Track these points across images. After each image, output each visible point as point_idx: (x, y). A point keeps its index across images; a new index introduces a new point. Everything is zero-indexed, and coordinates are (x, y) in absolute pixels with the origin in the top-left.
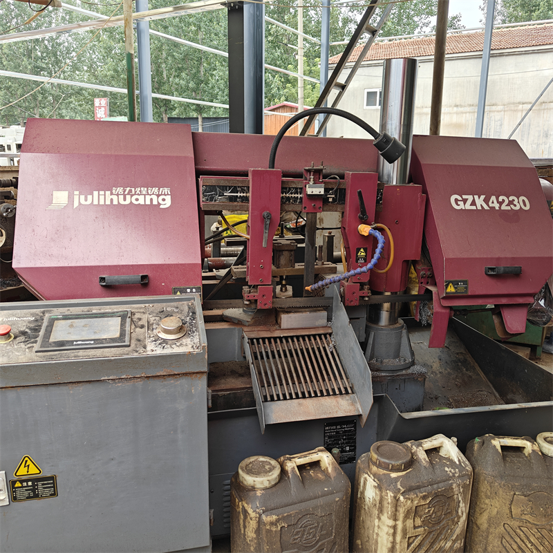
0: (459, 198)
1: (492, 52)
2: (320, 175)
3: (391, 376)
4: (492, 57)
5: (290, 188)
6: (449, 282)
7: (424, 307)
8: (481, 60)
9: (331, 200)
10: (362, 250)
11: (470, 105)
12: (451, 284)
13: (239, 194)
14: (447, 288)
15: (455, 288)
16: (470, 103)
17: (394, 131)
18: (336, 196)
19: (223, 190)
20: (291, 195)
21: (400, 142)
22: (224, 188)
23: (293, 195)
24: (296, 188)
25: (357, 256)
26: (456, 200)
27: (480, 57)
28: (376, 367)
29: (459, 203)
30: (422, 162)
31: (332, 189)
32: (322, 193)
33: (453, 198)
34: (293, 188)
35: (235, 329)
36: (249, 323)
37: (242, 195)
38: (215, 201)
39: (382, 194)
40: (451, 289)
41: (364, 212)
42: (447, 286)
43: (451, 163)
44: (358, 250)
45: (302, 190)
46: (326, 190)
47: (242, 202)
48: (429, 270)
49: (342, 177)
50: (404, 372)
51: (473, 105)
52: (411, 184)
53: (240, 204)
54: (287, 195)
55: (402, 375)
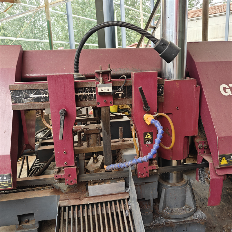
0: (227, 87)
1: (230, 12)
2: (108, 76)
3: (179, 222)
4: (231, 14)
5: (85, 88)
6: (222, 156)
7: (202, 171)
8: (225, 16)
9: (120, 95)
10: (148, 134)
11: (221, 37)
12: (224, 158)
13: (42, 96)
14: (220, 161)
15: (228, 161)
16: (221, 36)
17: (172, 38)
18: (124, 92)
19: (28, 93)
20: (86, 94)
21: (177, 46)
22: (29, 91)
23: (88, 94)
24: (90, 88)
25: (145, 139)
26: (225, 89)
27: (225, 15)
28: (167, 216)
29: (227, 90)
30: (195, 61)
31: (120, 87)
32: (111, 90)
33: (222, 87)
34: (88, 88)
35: (55, 196)
36: (66, 191)
37: (45, 96)
38: (23, 102)
39: (163, 88)
40: (224, 162)
41: (146, 105)
42: (221, 160)
43: (219, 60)
44: (145, 134)
45: (95, 89)
46: (114, 88)
47: (46, 101)
48: (205, 142)
49: (129, 76)
50: (189, 218)
51: (222, 37)
52: (188, 79)
53: (44, 103)
54: (84, 94)
55: (188, 221)
